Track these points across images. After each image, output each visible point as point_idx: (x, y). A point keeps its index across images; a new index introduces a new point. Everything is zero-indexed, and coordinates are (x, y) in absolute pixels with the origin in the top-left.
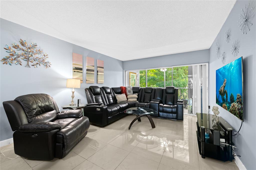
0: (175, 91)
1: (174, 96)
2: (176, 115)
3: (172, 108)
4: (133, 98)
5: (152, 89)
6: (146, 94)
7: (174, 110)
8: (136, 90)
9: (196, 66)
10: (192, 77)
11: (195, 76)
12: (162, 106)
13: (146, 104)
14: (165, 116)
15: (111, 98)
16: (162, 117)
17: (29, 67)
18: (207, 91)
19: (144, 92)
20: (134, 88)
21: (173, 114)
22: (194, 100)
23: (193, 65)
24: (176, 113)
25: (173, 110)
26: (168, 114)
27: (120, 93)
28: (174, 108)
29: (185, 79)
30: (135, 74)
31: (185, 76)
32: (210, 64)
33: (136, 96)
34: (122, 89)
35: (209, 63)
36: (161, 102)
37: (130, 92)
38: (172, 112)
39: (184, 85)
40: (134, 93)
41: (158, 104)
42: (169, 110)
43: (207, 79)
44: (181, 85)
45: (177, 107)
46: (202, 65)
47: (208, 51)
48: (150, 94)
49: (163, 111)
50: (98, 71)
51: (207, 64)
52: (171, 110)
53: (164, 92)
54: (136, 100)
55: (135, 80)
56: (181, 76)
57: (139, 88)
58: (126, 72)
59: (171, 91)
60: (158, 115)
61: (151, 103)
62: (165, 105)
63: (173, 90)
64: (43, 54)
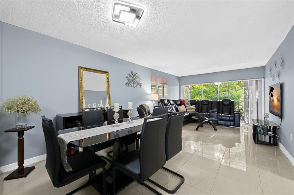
0: (231, 103)
1: (230, 107)
2: (233, 122)
3: (229, 117)
4: (192, 109)
5: (209, 102)
6: (203, 105)
7: (232, 118)
8: (193, 103)
9: (252, 81)
10: (247, 89)
11: (251, 87)
12: (220, 115)
13: (205, 114)
14: (224, 124)
15: (174, 109)
16: (220, 124)
17: (134, 87)
18: (263, 103)
19: (200, 103)
20: (191, 101)
21: (231, 122)
22: (250, 112)
23: (249, 80)
24: (234, 121)
25: (230, 118)
26: (226, 122)
27: (180, 105)
28: (232, 116)
29: (239, 91)
30: (188, 88)
31: (240, 88)
32: (265, 80)
33: (194, 107)
34: (181, 101)
35: (264, 78)
36: (219, 112)
37: (188, 104)
38: (230, 120)
39: (239, 97)
40: (192, 104)
41: (216, 114)
42: (228, 118)
43: (263, 93)
44: (236, 97)
45: (234, 117)
46: (257, 80)
47: (264, 68)
48: (207, 106)
49: (221, 120)
50: (164, 87)
51: (263, 79)
52: (229, 118)
53: (221, 104)
54: (194, 110)
55: (188, 93)
56: (235, 88)
57: (196, 100)
58: (182, 86)
59: (227, 103)
60: (216, 123)
61: (210, 113)
62: (222, 115)
63: (229, 103)
64: (139, 79)
